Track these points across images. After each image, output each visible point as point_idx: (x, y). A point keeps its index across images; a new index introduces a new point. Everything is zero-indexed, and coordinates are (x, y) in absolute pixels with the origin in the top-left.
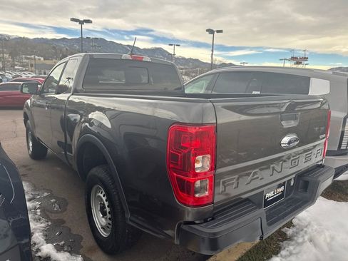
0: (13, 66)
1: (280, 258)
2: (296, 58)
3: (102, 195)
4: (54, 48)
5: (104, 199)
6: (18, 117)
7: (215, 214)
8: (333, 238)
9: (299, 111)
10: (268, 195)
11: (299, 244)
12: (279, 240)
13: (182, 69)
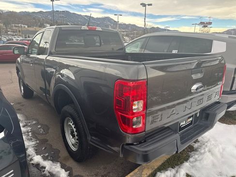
0: (6, 32)
1: (189, 163)
2: (204, 23)
3: (71, 124)
4: (34, 18)
5: (73, 126)
6: (13, 68)
7: (146, 138)
8: (224, 149)
9: (204, 67)
10: (182, 124)
11: (201, 154)
12: (188, 151)
13: (124, 32)
